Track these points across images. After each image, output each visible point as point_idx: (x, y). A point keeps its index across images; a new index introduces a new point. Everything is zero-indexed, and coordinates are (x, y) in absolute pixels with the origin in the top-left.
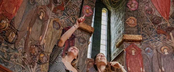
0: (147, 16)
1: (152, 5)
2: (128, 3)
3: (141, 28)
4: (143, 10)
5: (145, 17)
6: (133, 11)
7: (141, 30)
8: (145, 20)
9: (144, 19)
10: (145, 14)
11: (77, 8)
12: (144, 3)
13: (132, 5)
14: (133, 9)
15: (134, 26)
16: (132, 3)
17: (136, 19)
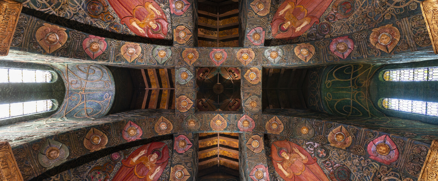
0: (359, 7)
1: (331, 10)
2: (340, 58)
3: (399, 7)
4: (347, 20)
5: (364, 10)
6: (354, 43)
7: (402, 7)
8: (370, 7)
9: (368, 12)
10: (356, 12)
11: (382, 172)
12: (332, 26)
13: (342, 49)
14: (350, 44)
15: (395, 29)
16: (338, 49)
17: (373, 30)
